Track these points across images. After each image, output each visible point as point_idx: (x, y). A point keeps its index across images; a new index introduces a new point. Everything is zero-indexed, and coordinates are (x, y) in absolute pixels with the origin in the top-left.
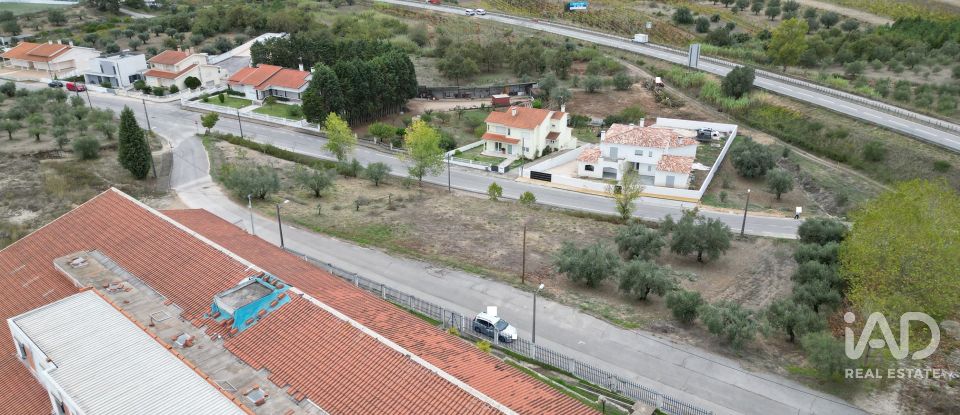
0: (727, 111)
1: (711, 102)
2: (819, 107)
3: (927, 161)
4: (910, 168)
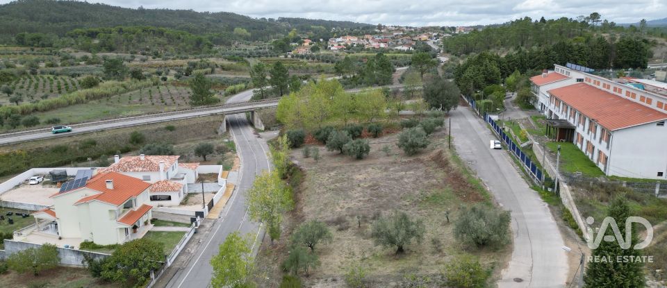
2: (23, 142)
3: (160, 129)
4: (161, 135)
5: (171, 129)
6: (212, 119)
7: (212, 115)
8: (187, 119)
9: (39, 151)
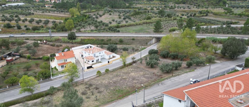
0: (75, 43)
1: (69, 42)
2: (97, 36)
3: (130, 39)
4: (129, 41)
5: (133, 39)
6: (149, 38)
7: (150, 37)
8: (141, 37)
9: (98, 39)
